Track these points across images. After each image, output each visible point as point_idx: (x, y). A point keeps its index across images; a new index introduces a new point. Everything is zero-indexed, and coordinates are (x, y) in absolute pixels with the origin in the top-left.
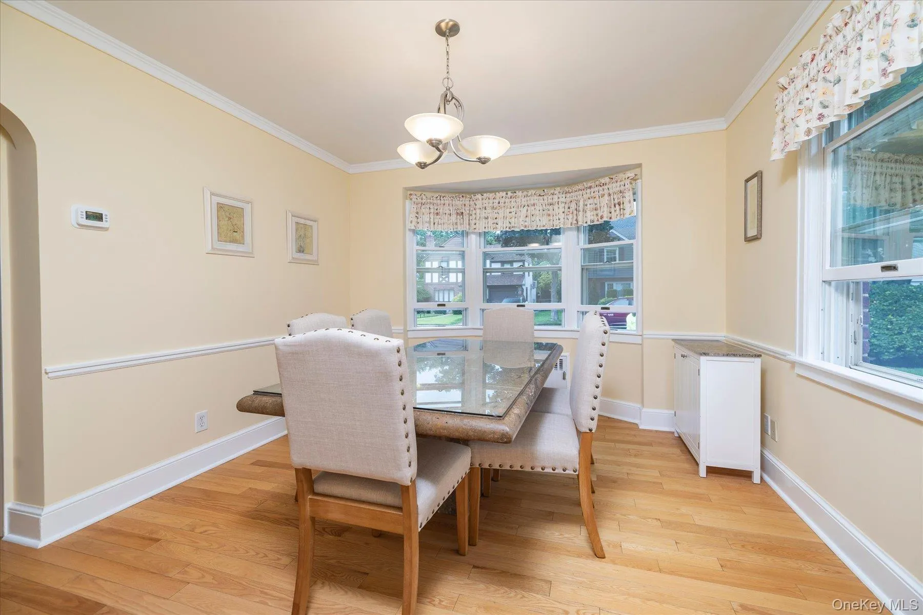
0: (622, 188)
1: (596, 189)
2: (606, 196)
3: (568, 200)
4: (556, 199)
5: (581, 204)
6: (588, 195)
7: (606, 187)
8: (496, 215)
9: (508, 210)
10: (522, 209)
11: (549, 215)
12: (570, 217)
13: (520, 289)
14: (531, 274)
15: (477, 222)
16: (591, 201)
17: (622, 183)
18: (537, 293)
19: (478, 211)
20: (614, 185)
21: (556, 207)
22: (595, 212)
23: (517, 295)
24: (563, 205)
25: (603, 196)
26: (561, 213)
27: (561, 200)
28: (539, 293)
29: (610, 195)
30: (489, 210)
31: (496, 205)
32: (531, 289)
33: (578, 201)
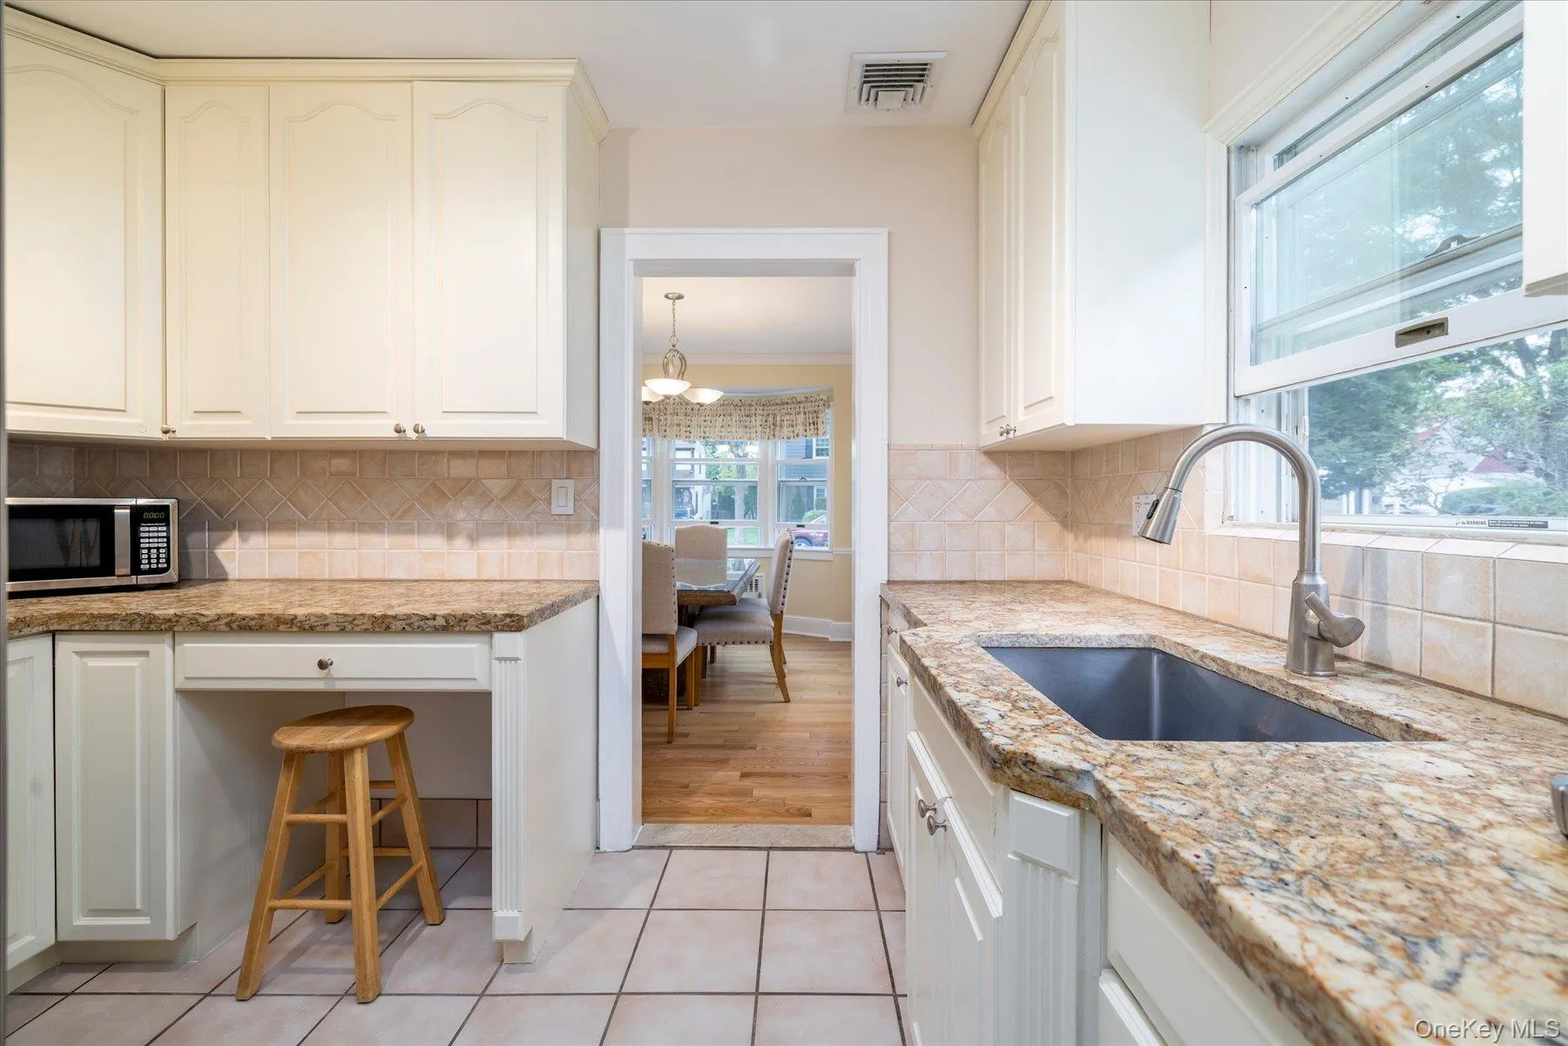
0: (816, 408)
1: (793, 406)
2: (802, 413)
3: (766, 413)
4: (753, 411)
5: (778, 418)
6: (785, 411)
7: (802, 405)
8: (688, 423)
9: (703, 418)
10: (717, 418)
11: (746, 427)
12: (768, 430)
13: (686, 494)
14: (704, 467)
15: (668, 429)
16: (787, 417)
17: (817, 403)
18: (713, 501)
19: (669, 417)
20: (809, 404)
21: (753, 419)
22: (792, 429)
23: (682, 503)
24: (761, 417)
25: (799, 413)
26: (758, 425)
27: (759, 412)
28: (714, 501)
29: (805, 413)
30: (681, 417)
31: (689, 411)
32: (703, 495)
33: (775, 415)
